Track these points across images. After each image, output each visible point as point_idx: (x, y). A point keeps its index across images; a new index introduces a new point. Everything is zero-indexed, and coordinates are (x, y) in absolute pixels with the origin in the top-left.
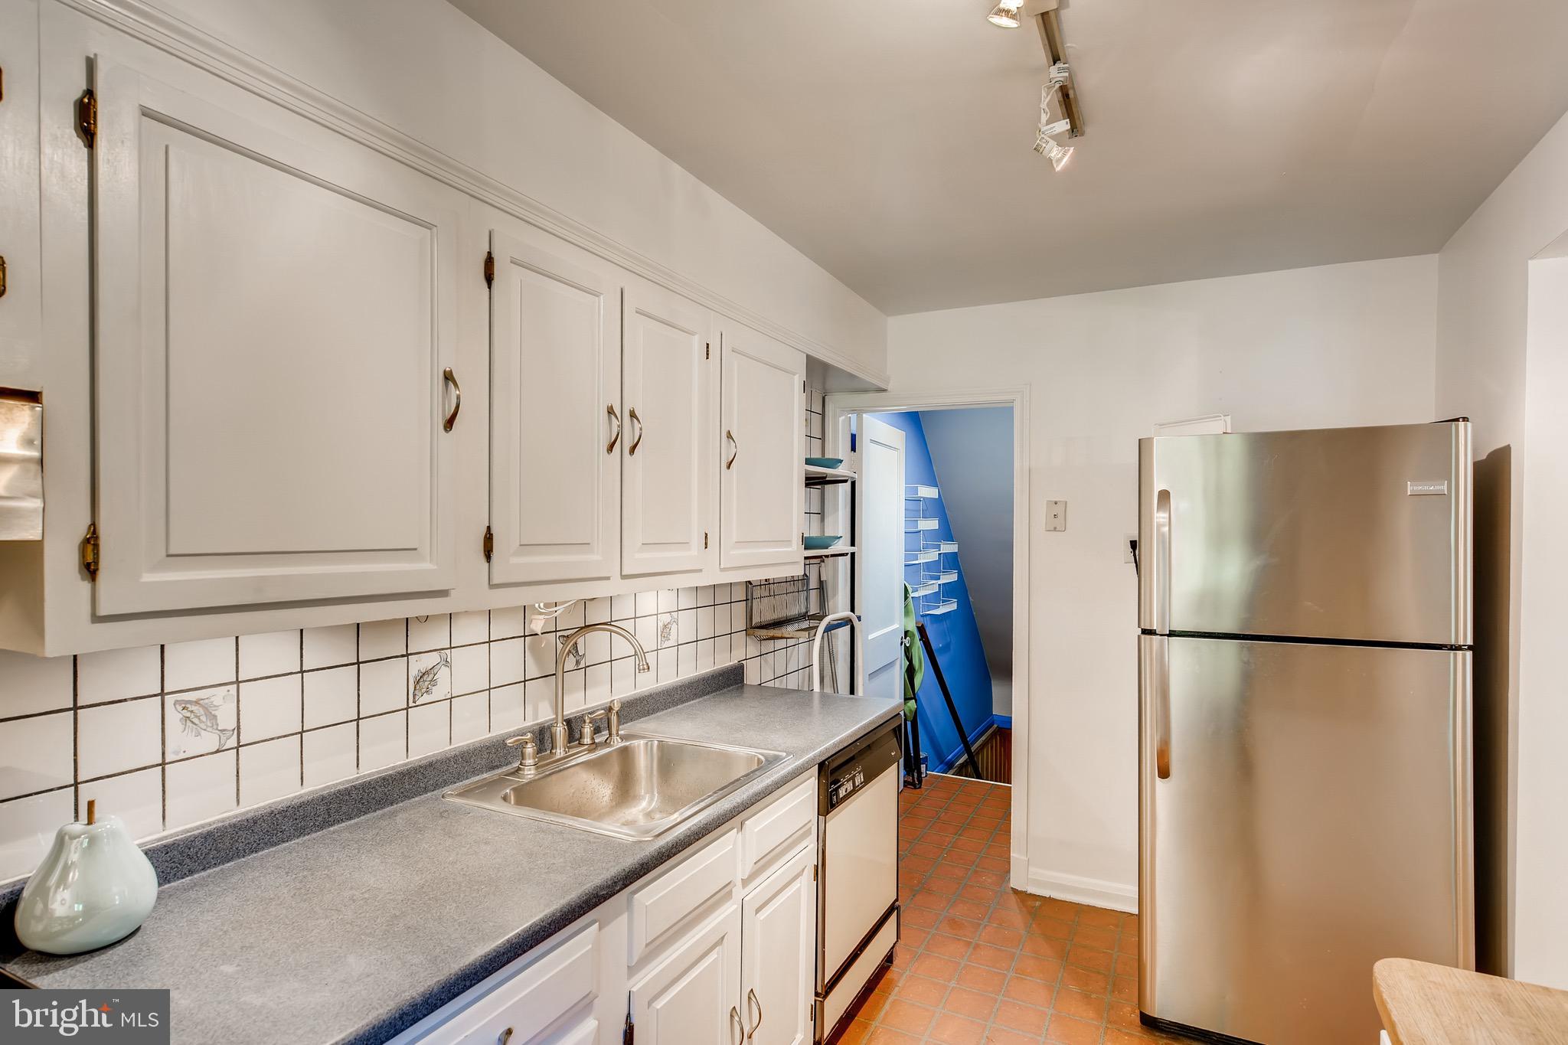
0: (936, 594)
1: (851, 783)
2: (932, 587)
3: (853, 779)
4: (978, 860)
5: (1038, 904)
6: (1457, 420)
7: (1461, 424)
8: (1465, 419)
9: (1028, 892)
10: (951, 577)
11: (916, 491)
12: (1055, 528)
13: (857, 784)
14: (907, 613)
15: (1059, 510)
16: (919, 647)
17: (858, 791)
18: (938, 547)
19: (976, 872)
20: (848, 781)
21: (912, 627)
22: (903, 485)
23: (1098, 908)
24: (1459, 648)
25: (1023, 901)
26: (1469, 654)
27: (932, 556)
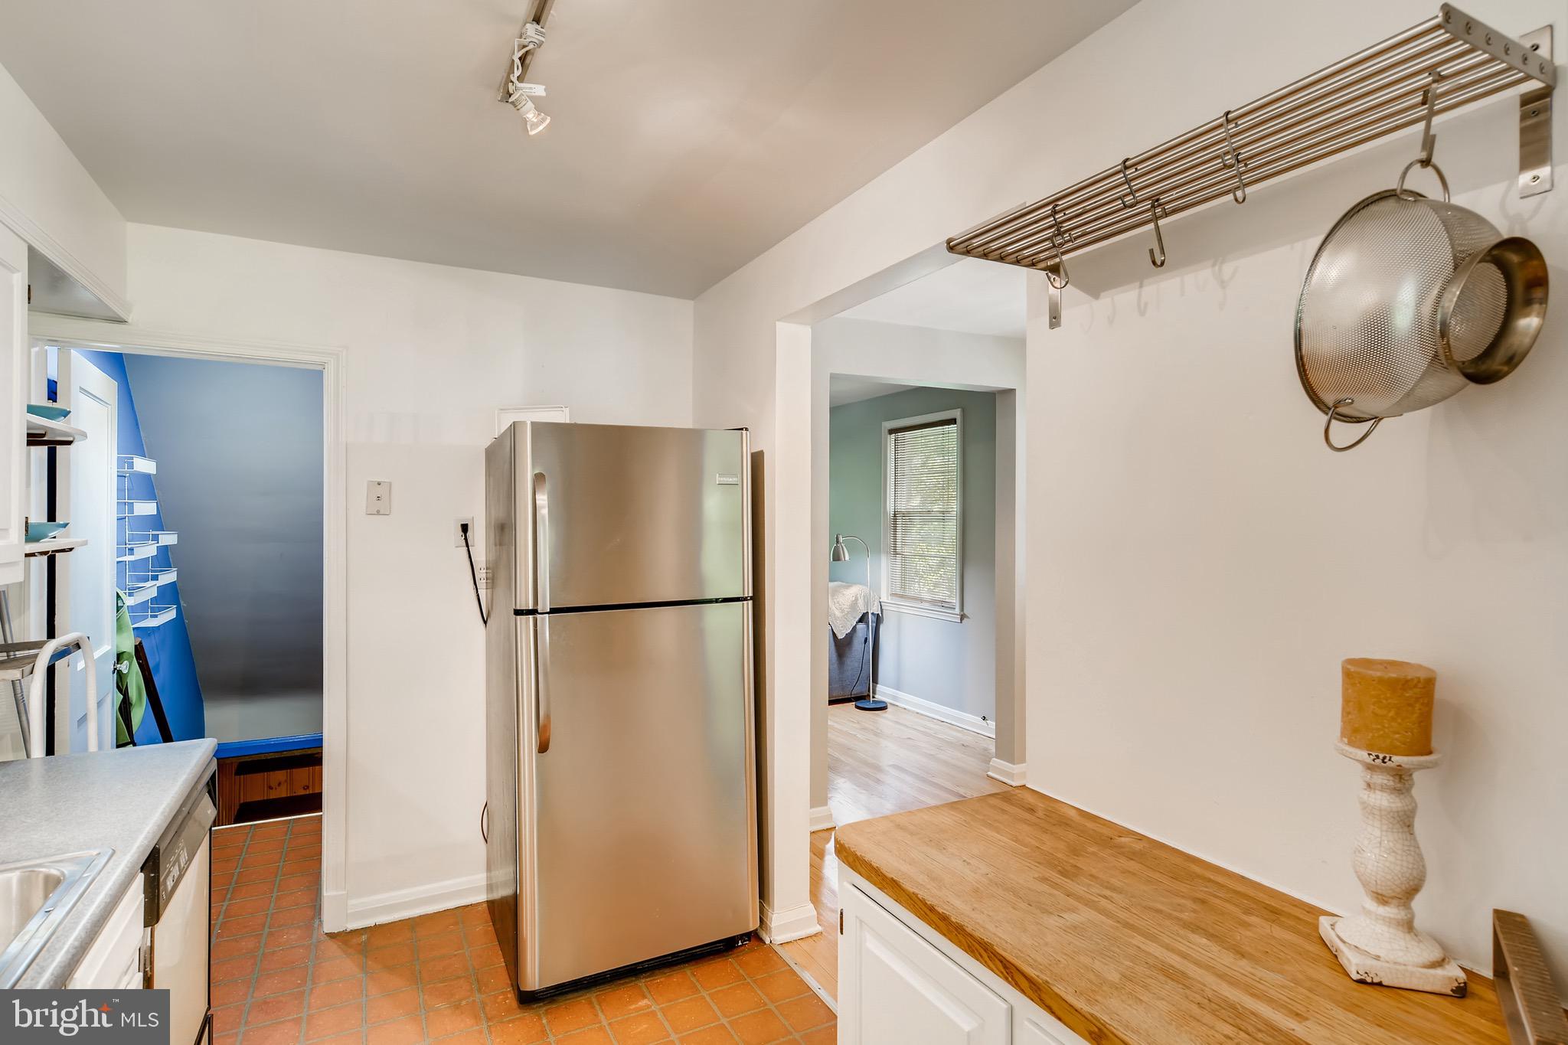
0: (154, 600)
1: (177, 867)
2: (150, 591)
3: (177, 860)
4: (269, 919)
5: (364, 938)
6: (742, 429)
7: (744, 432)
8: (747, 429)
9: (348, 930)
10: (169, 577)
11: (131, 465)
12: (378, 512)
13: (182, 866)
14: (120, 628)
15: (379, 491)
16: (137, 673)
17: (184, 874)
18: (156, 538)
19: (271, 934)
20: (173, 865)
21: (128, 645)
22: (115, 455)
23: (431, 914)
24: (745, 599)
25: (345, 943)
26: (750, 602)
27: (149, 550)
